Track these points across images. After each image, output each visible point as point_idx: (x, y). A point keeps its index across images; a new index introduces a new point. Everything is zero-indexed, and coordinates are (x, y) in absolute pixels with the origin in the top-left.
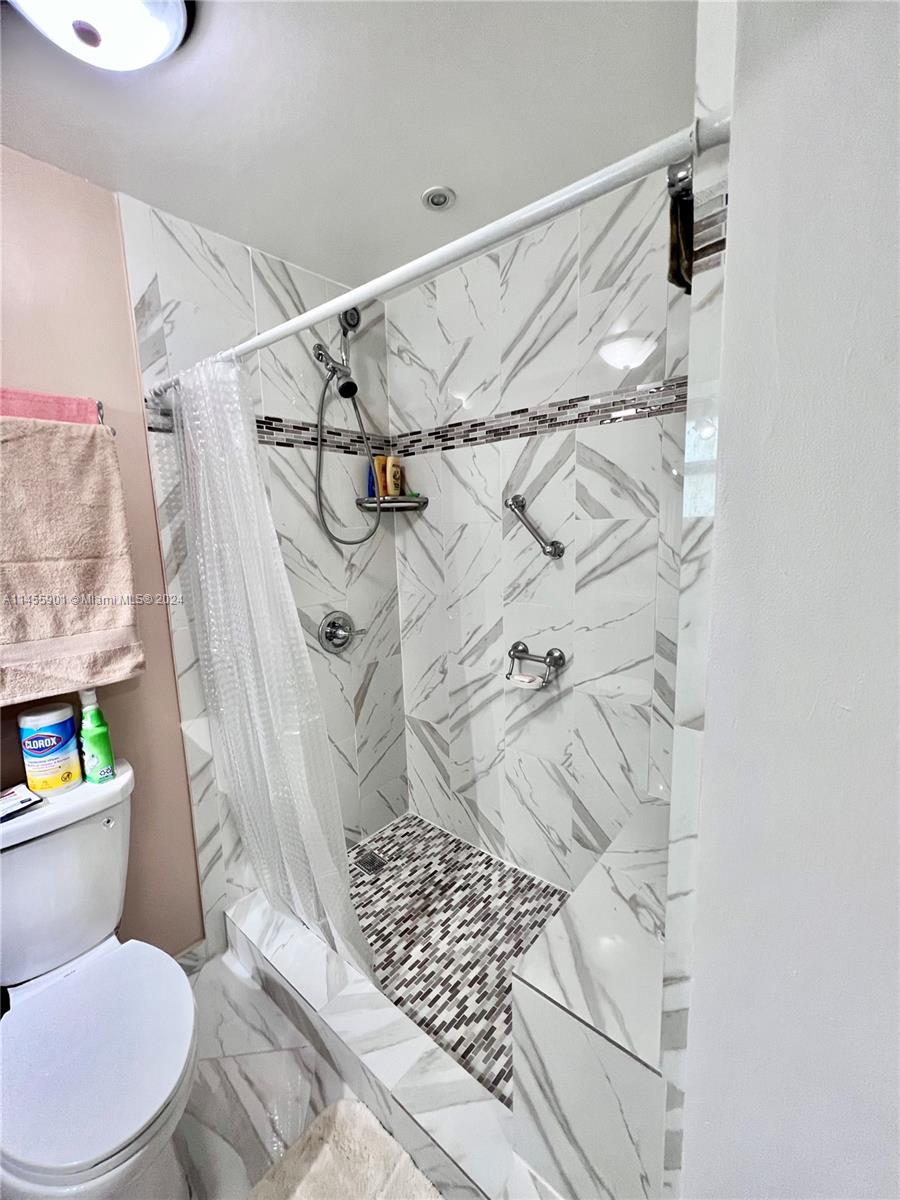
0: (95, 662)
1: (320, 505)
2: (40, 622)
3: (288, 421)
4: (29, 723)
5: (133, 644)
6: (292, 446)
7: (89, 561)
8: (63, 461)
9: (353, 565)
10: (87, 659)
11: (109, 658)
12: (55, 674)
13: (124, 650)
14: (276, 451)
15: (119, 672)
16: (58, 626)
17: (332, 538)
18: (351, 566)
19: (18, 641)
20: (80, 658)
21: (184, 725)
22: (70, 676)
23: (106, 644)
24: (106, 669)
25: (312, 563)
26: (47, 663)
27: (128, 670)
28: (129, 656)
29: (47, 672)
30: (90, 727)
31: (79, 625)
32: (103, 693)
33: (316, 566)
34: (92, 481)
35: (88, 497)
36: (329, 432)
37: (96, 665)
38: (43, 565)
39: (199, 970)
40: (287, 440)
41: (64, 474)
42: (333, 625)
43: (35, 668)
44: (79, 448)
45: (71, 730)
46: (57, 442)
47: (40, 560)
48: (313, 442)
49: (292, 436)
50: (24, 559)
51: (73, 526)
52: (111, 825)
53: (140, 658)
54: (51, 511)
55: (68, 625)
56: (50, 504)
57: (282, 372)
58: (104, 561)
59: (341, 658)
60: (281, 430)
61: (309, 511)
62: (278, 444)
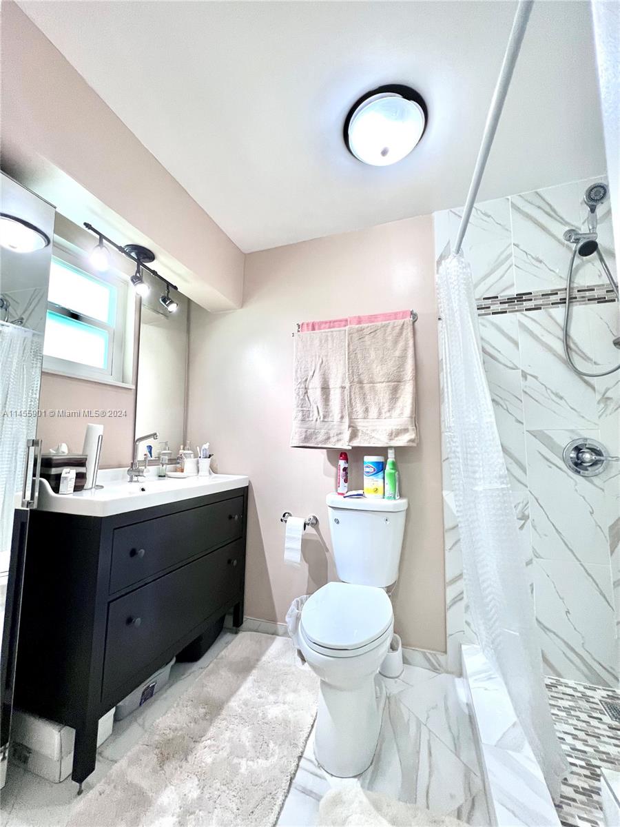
0: (392, 434)
1: (567, 347)
2: (373, 412)
3: (537, 292)
4: (366, 458)
5: (410, 428)
6: (540, 308)
7: (396, 383)
8: (390, 338)
9: (608, 398)
10: (389, 431)
11: (398, 433)
12: (376, 436)
13: (406, 430)
14: (526, 316)
15: (402, 441)
16: (380, 414)
17: (580, 374)
18: (605, 399)
19: (365, 418)
20: (386, 430)
21: (445, 493)
22: (380, 441)
23: (398, 425)
24: (396, 439)
25: (557, 395)
26: (374, 430)
27: (406, 441)
28: (408, 434)
29: (373, 434)
30: (389, 468)
31: (388, 414)
32: (398, 450)
33: (561, 398)
34: (401, 344)
35: (397, 353)
36: (579, 291)
37: (392, 436)
38: (378, 385)
39: (440, 674)
40: (535, 305)
41: (389, 344)
42: (578, 449)
43: (368, 432)
44: (397, 330)
45: (381, 467)
46: (389, 329)
47: (377, 383)
48: (563, 301)
49: (540, 302)
50: (371, 383)
51: (390, 366)
52: (388, 523)
53: (413, 436)
54: (383, 361)
55: (384, 414)
56: (383, 358)
57: (533, 260)
58: (402, 384)
59: (592, 482)
60: (531, 300)
61: (555, 354)
62: (526, 310)
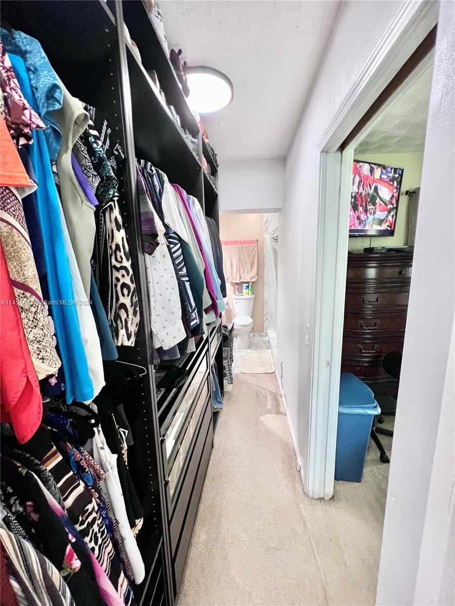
2: (246, 272)
4: (244, 285)
7: (252, 263)
8: (251, 250)
11: (253, 278)
13: (255, 277)
15: (254, 280)
16: (248, 273)
19: (243, 274)
20: (249, 277)
22: (248, 280)
23: (253, 276)
29: (246, 278)
30: (250, 287)
31: (250, 273)
32: (252, 282)
34: (254, 252)
35: (253, 255)
37: (251, 278)
38: (247, 264)
39: (262, 336)
41: (250, 252)
43: (244, 277)
45: (248, 287)
46: (250, 247)
50: (245, 263)
51: (251, 258)
52: (249, 302)
53: (256, 279)
54: (248, 257)
58: (254, 264)
